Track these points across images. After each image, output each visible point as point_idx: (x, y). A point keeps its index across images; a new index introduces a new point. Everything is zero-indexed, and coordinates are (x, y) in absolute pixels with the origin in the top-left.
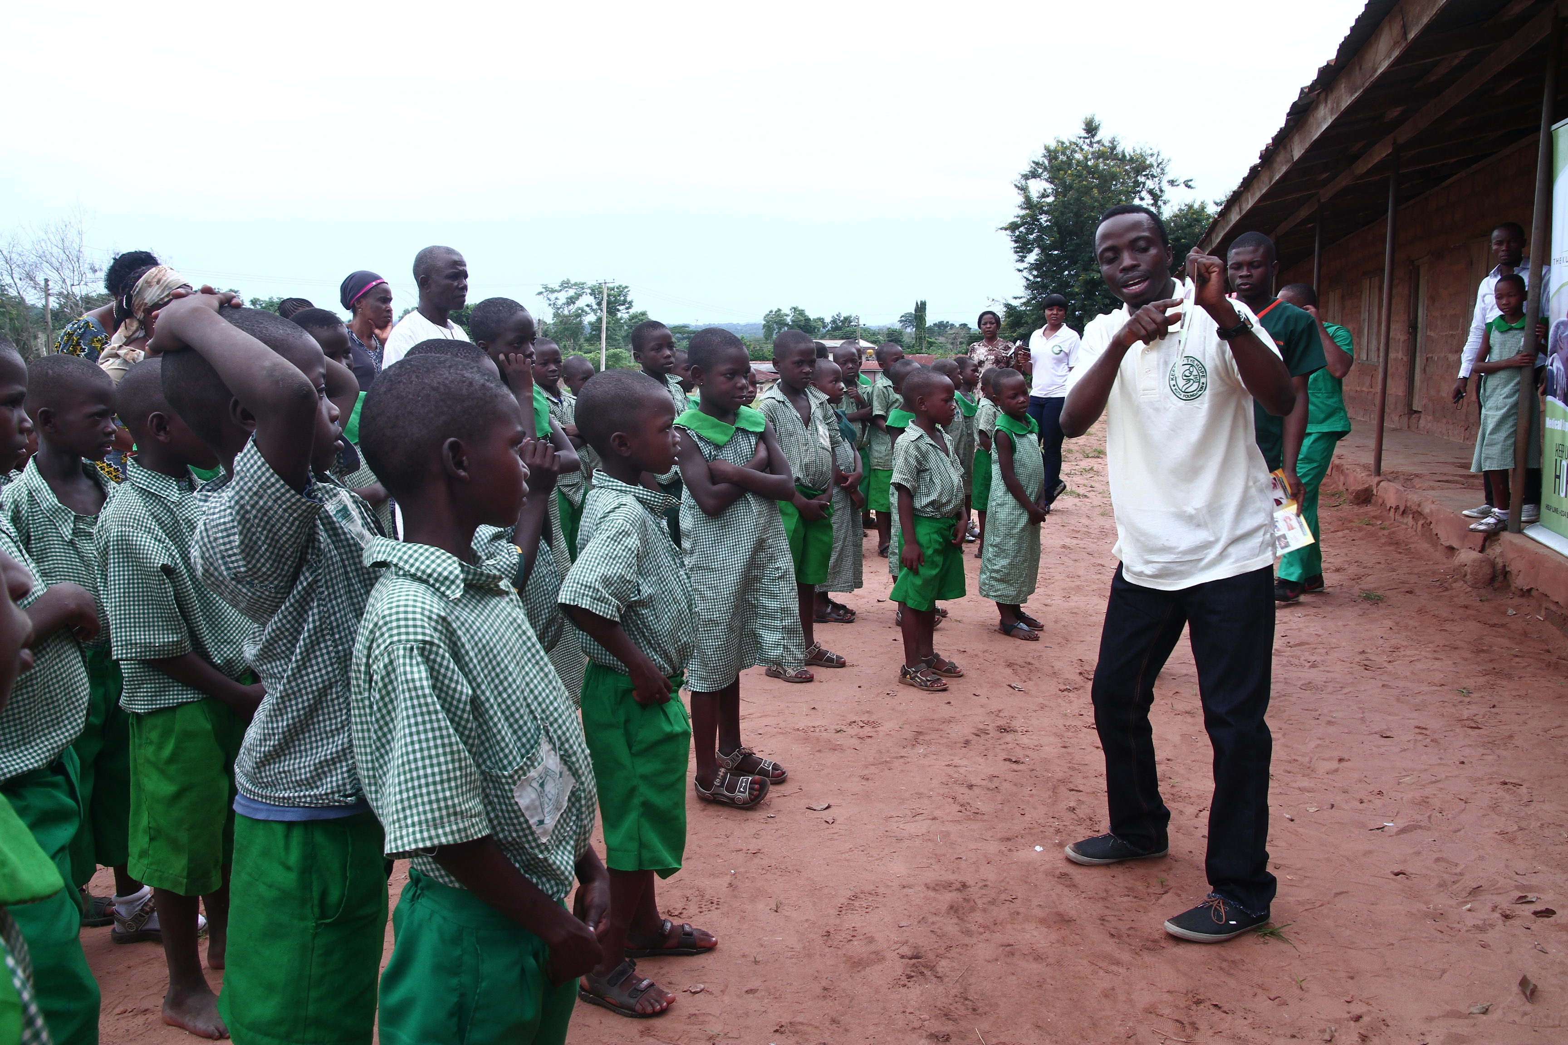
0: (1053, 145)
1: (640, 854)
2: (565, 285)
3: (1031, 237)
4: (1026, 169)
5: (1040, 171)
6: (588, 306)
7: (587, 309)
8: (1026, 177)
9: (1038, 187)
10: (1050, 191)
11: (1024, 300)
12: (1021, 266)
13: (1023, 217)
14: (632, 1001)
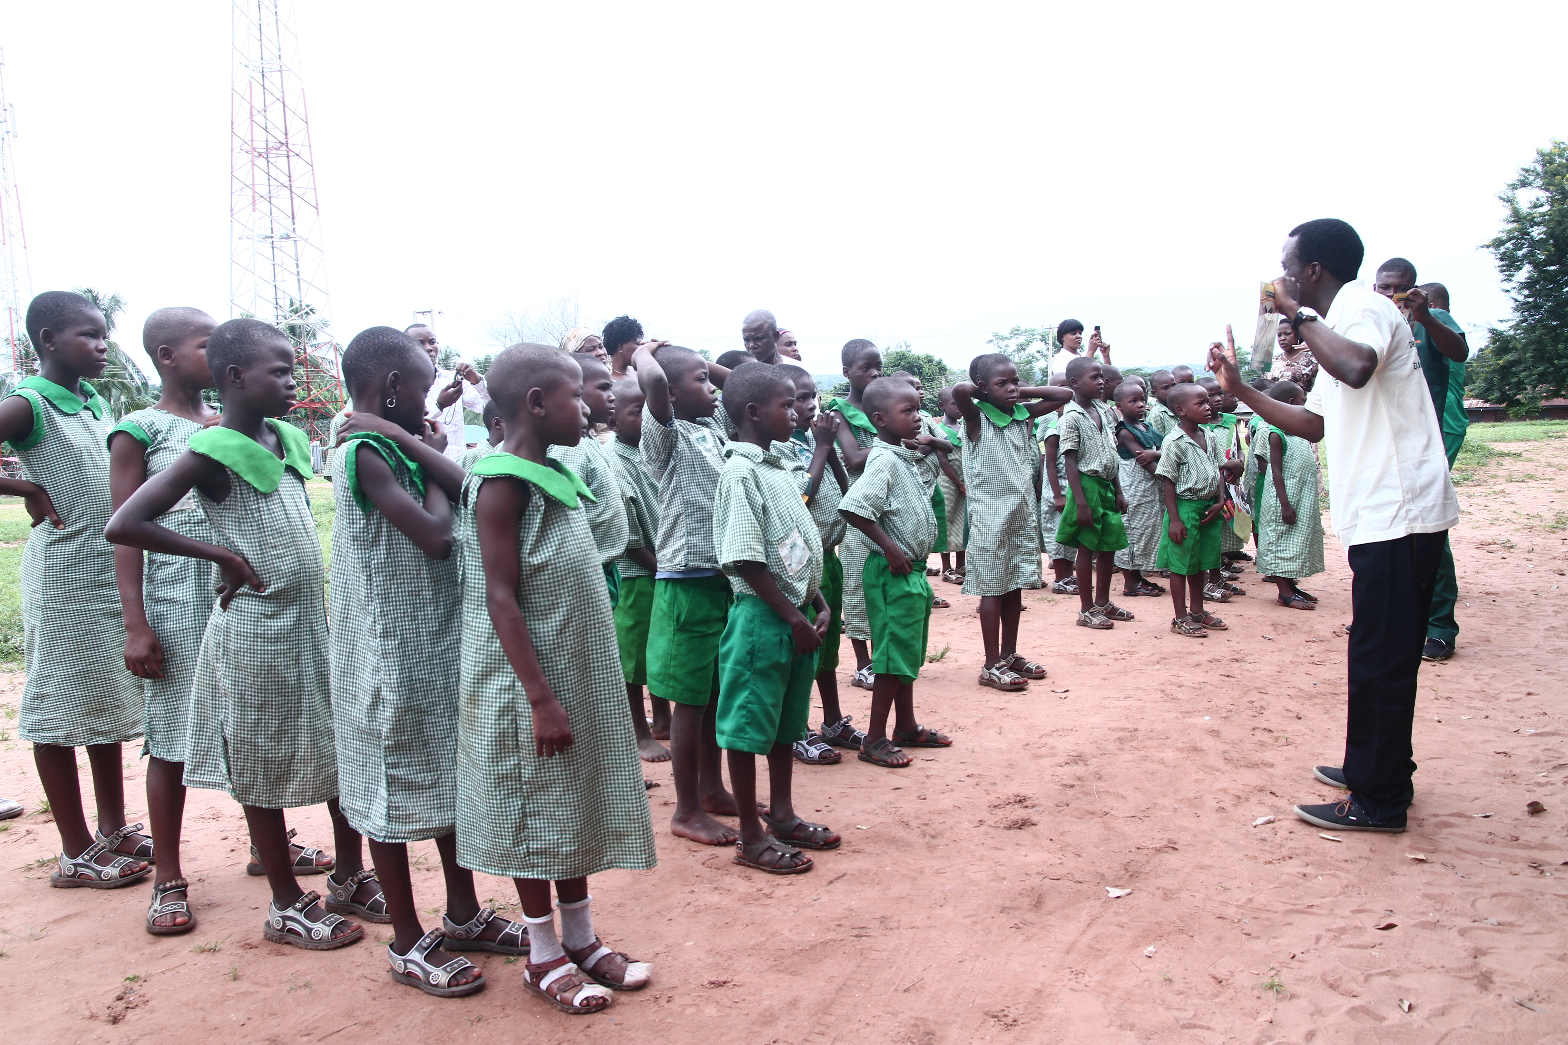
0: (1547, 148)
1: (888, 665)
2: (1015, 332)
3: (1520, 253)
4: (1515, 177)
5: (1531, 178)
6: (1038, 352)
7: (1037, 355)
8: (1514, 187)
9: (1526, 198)
10: (1545, 200)
11: (1514, 323)
12: (1508, 286)
13: (1510, 232)
14: (886, 757)
